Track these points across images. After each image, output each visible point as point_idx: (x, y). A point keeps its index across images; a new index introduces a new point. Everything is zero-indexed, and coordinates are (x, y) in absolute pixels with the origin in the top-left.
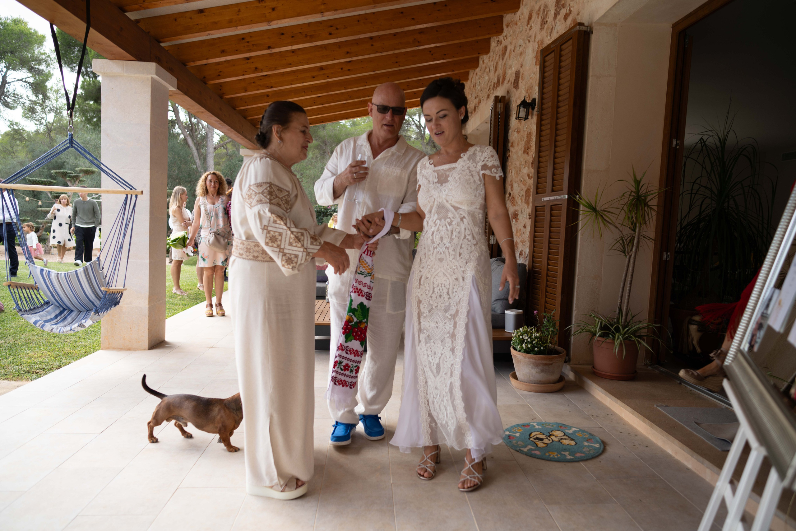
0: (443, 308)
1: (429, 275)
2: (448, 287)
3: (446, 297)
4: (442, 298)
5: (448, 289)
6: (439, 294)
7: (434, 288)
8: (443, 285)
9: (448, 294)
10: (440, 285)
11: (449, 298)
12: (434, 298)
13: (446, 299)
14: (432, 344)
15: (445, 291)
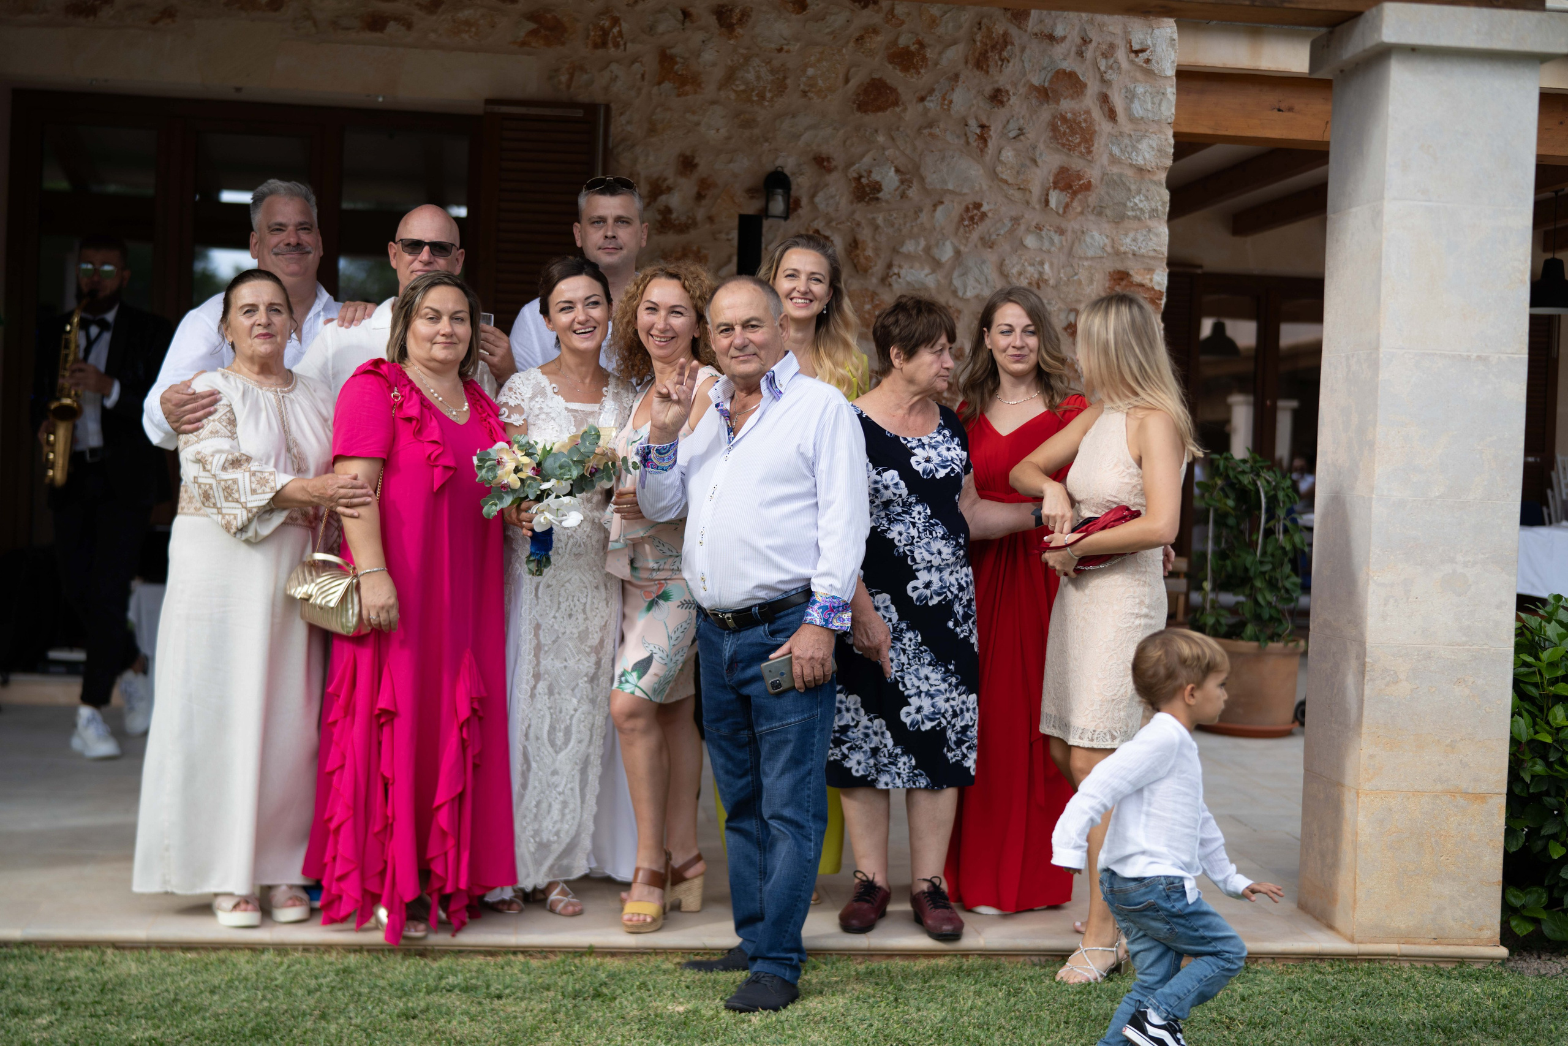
0: (576, 635)
1: (554, 582)
2: (583, 600)
3: (581, 617)
4: (574, 618)
5: (585, 604)
6: (568, 612)
7: (559, 603)
8: (576, 599)
9: (584, 611)
10: (570, 598)
11: (586, 619)
12: (559, 619)
13: (581, 620)
14: (557, 696)
15: (580, 607)
